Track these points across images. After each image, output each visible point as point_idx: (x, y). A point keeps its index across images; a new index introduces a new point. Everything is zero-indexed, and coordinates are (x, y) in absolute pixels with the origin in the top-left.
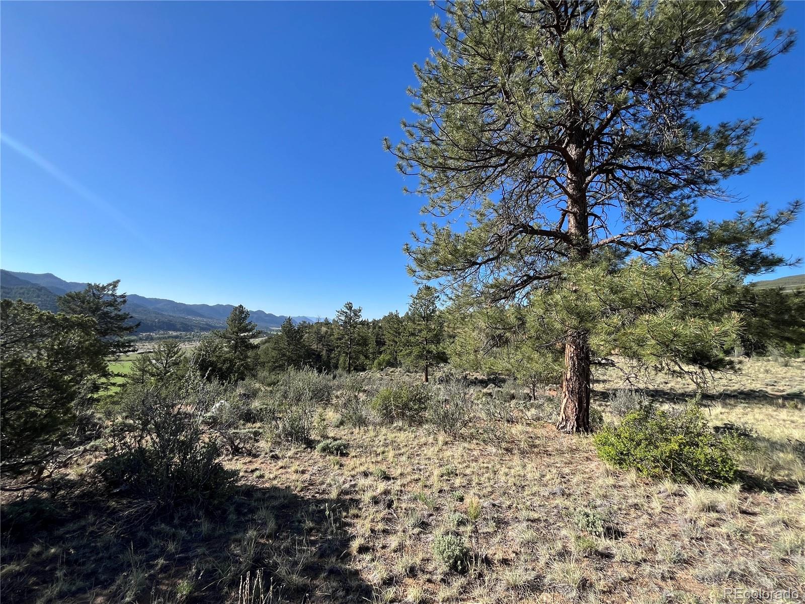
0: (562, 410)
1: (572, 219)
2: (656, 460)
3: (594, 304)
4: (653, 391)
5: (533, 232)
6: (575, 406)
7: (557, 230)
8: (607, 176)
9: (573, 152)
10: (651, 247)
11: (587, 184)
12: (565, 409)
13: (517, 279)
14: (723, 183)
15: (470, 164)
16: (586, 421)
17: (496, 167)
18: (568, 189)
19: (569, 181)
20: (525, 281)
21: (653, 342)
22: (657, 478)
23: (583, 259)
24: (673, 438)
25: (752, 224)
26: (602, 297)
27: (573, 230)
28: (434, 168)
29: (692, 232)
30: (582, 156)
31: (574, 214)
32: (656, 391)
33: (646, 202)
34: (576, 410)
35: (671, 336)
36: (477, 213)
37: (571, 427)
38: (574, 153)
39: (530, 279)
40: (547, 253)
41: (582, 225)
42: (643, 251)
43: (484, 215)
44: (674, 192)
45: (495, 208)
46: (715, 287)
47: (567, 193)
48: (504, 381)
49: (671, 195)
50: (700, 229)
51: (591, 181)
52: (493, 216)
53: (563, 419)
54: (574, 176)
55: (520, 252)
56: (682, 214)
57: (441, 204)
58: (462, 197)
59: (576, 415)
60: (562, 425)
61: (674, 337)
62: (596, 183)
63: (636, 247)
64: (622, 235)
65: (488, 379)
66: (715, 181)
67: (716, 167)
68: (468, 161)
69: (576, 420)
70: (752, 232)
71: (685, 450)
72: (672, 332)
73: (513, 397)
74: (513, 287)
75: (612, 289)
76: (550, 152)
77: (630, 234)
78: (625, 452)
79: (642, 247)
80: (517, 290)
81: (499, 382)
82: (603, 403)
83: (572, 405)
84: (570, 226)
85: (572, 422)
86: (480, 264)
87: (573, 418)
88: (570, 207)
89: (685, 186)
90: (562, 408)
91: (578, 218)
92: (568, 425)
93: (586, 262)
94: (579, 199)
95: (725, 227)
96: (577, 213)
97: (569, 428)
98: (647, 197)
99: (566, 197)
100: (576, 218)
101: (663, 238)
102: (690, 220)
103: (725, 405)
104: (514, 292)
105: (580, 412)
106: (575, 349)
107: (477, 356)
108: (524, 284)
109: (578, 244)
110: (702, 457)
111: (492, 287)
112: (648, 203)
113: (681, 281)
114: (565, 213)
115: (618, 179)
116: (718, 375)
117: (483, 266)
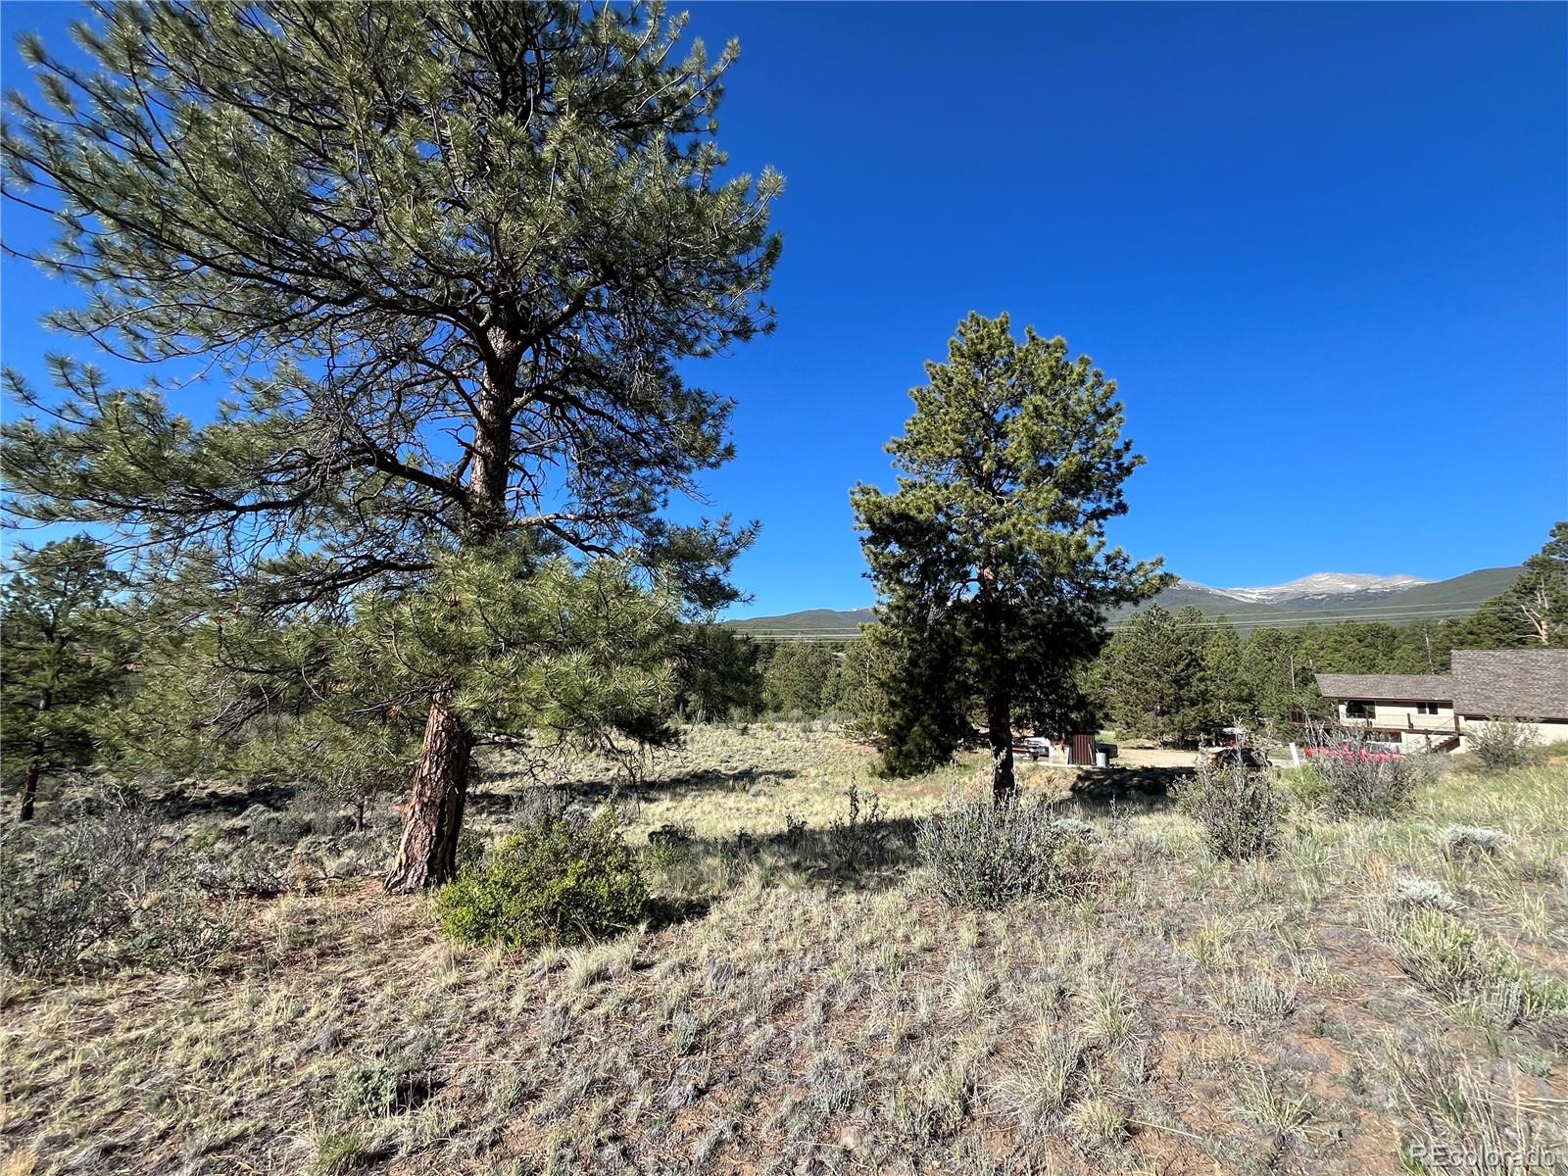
0: (402, 847)
1: (477, 464)
2: (536, 913)
3: (476, 630)
4: (587, 785)
5: (395, 469)
6: (431, 832)
7: (453, 480)
8: (553, 410)
9: (498, 341)
10: (600, 546)
11: (514, 412)
12: (409, 841)
13: (343, 561)
14: (696, 474)
15: (249, 263)
16: (447, 859)
17: (321, 301)
18: (481, 408)
19: (484, 393)
20: (363, 569)
21: (555, 703)
22: (534, 946)
23: (481, 543)
24: (571, 867)
25: (715, 540)
26: (491, 618)
27: (478, 488)
28: (123, 225)
29: (650, 534)
30: (514, 357)
31: (485, 457)
32: (592, 785)
33: (606, 472)
34: (431, 841)
35: (579, 694)
36: (257, 386)
37: (415, 878)
38: (501, 345)
39: (374, 567)
40: (425, 519)
41: (496, 481)
42: (586, 549)
43: (277, 398)
44: (644, 470)
45: (313, 392)
46: (656, 621)
47: (476, 413)
48: (290, 794)
49: (638, 473)
50: (661, 532)
51: (520, 407)
52: (303, 408)
53: (400, 864)
54: (495, 387)
55: (357, 504)
56: (644, 503)
57: (132, 326)
58: (207, 331)
59: (430, 850)
60: (397, 879)
61: (585, 696)
62: (533, 414)
63: (576, 540)
64: (558, 516)
65: (251, 794)
66: (689, 469)
67: (688, 449)
68: (241, 252)
69: (429, 862)
70: (712, 550)
71: (585, 885)
72: (583, 688)
73: (307, 829)
74: (332, 577)
75: (515, 605)
76: (461, 327)
77: (569, 516)
78: (491, 912)
79: (586, 543)
80: (342, 585)
81: (281, 796)
82: (504, 817)
83: (425, 831)
84: (475, 478)
85: (421, 867)
86: (241, 510)
87: (422, 857)
88: (479, 442)
89: (655, 463)
90: (403, 842)
91: (490, 466)
92: (410, 875)
93: (485, 550)
94: (498, 432)
95: (688, 534)
96: (489, 456)
97: (410, 882)
98: (609, 465)
99: (476, 422)
100: (486, 464)
101: (616, 534)
102: (651, 515)
103: (674, 796)
104: (334, 588)
105: (437, 845)
106: (447, 718)
107: (195, 741)
108: (358, 576)
109: (479, 514)
110: (604, 891)
111: (274, 569)
112: (609, 475)
113: (610, 604)
114: (471, 452)
115: (569, 420)
116: (661, 753)
117: (249, 516)
